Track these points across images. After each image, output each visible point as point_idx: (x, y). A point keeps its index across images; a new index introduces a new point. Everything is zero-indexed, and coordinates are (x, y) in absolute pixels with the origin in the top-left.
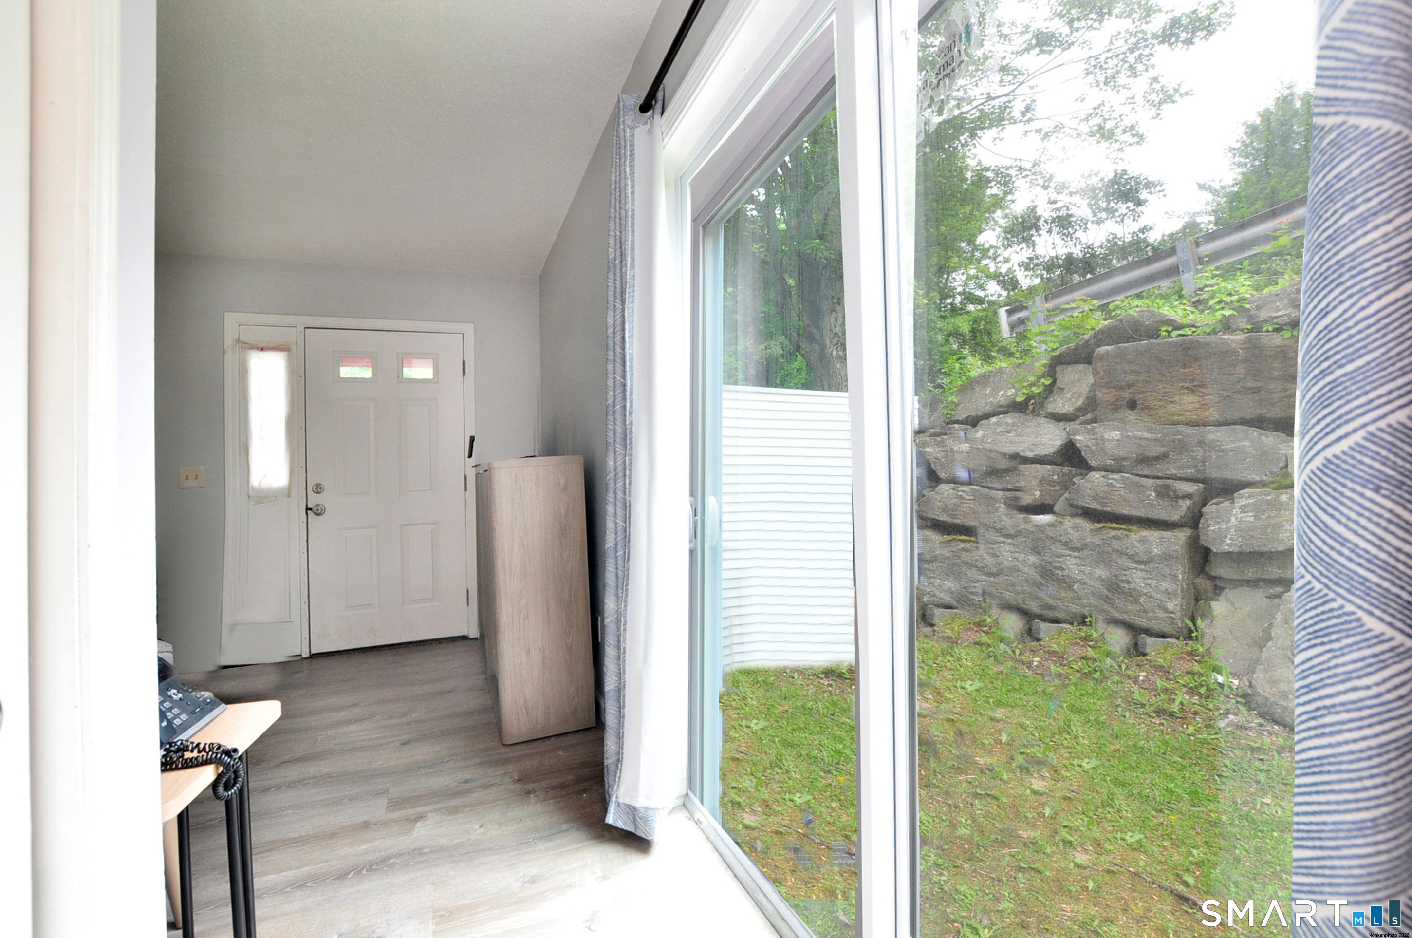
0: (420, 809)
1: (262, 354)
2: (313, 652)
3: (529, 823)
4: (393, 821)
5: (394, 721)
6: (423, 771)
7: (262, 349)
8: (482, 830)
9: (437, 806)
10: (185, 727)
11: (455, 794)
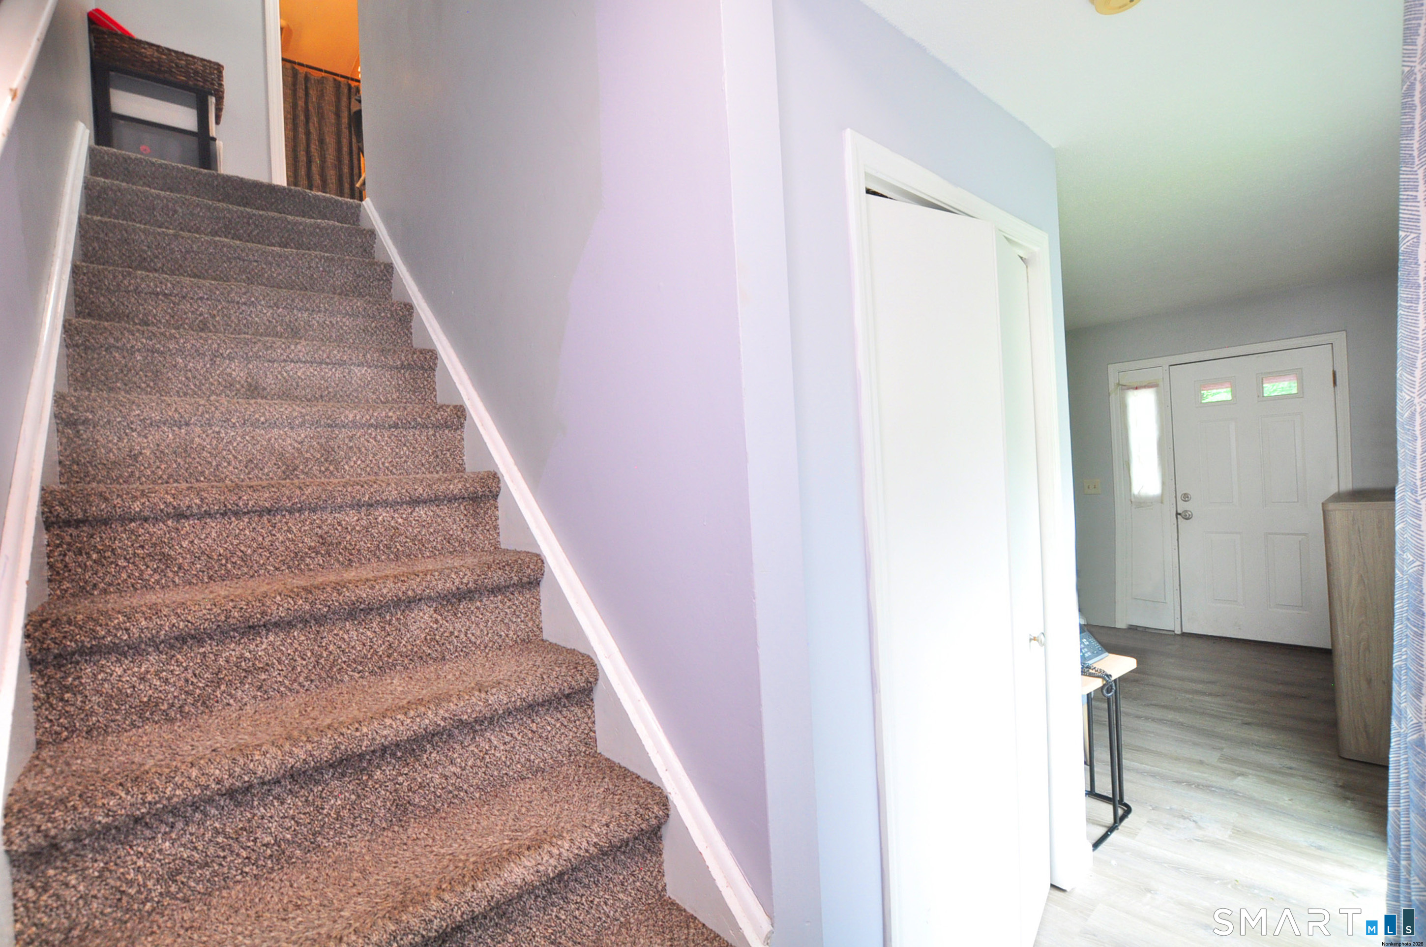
0: (1244, 770)
1: (1136, 392)
2: (1185, 630)
3: (1336, 817)
4: (1221, 768)
5: (1242, 705)
6: (1256, 748)
7: (1137, 388)
8: (1290, 802)
9: (1259, 773)
10: (1090, 658)
11: (1277, 772)
